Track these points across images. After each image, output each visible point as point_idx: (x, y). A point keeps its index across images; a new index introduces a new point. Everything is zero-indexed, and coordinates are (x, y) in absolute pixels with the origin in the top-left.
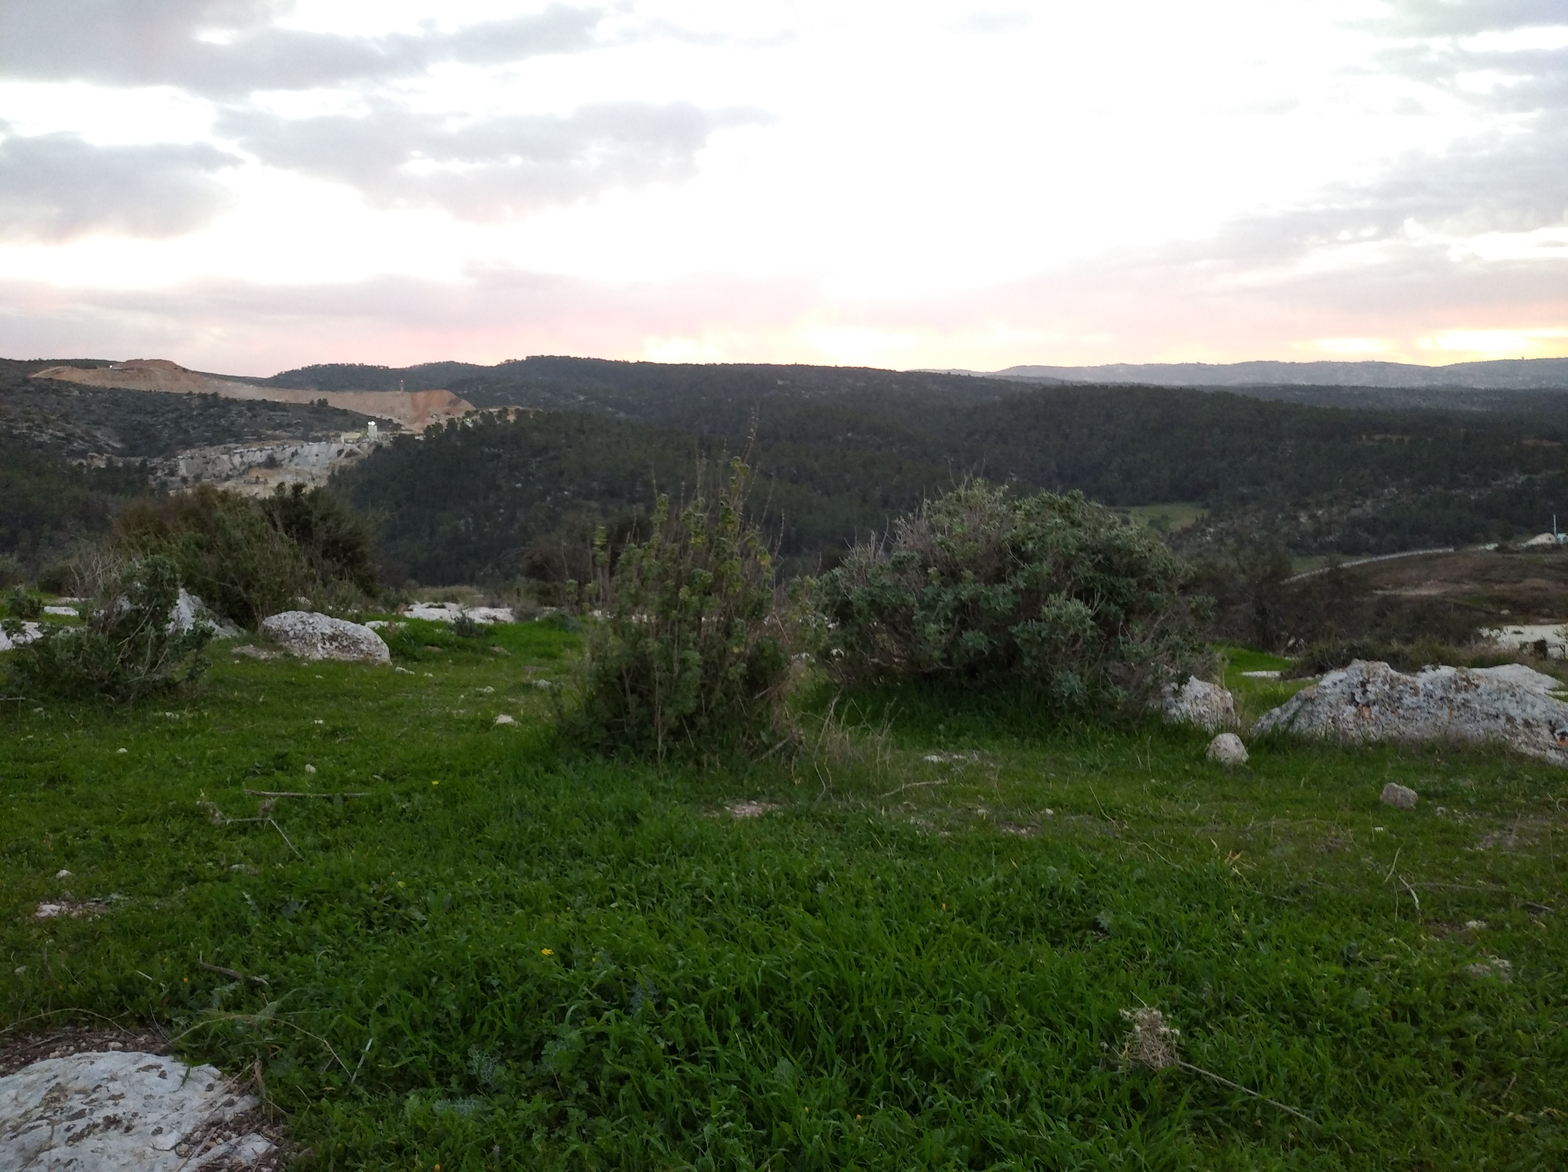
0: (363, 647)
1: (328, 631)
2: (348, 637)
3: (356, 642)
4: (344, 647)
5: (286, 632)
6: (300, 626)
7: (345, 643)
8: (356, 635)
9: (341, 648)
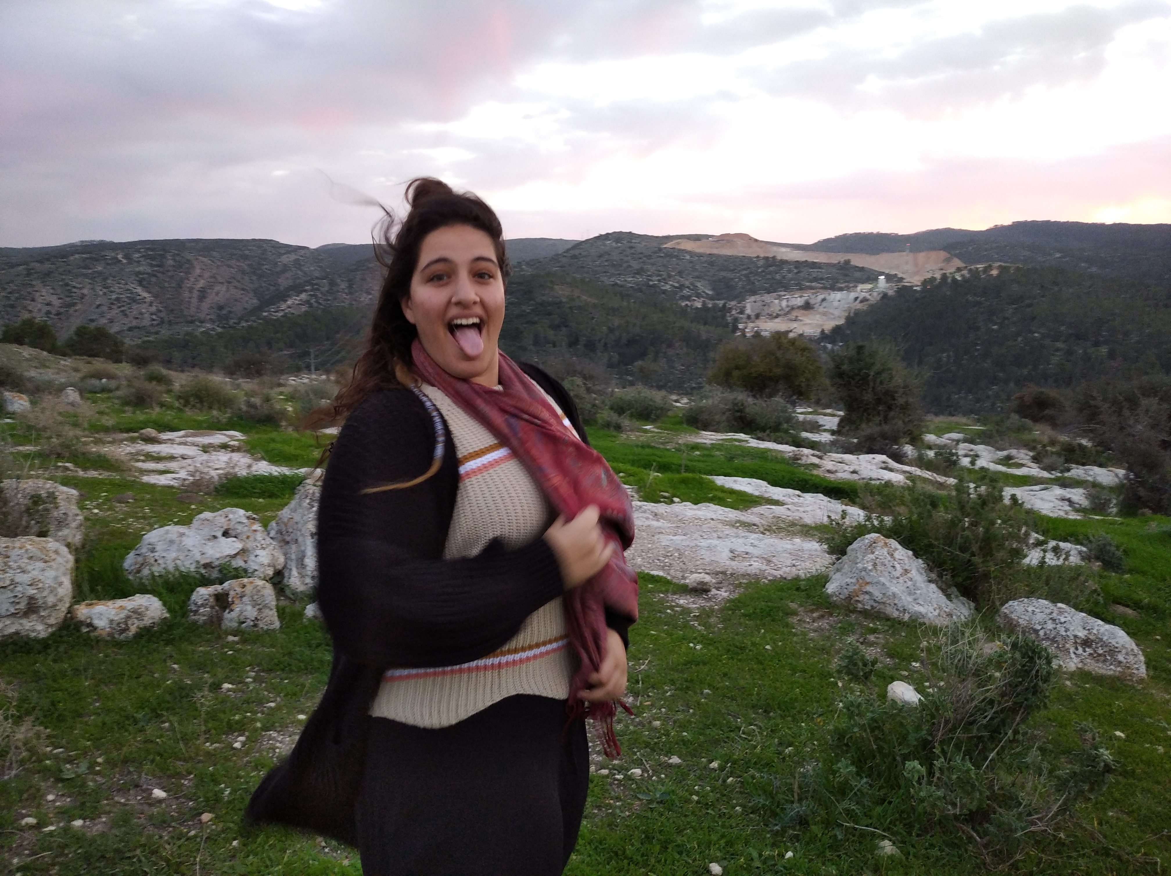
0: (1121, 657)
1: (1082, 634)
2: (1105, 645)
3: (1113, 651)
4: (1100, 655)
5: (1036, 631)
6: (1050, 625)
7: (1100, 651)
8: (1113, 642)
9: (1096, 657)
